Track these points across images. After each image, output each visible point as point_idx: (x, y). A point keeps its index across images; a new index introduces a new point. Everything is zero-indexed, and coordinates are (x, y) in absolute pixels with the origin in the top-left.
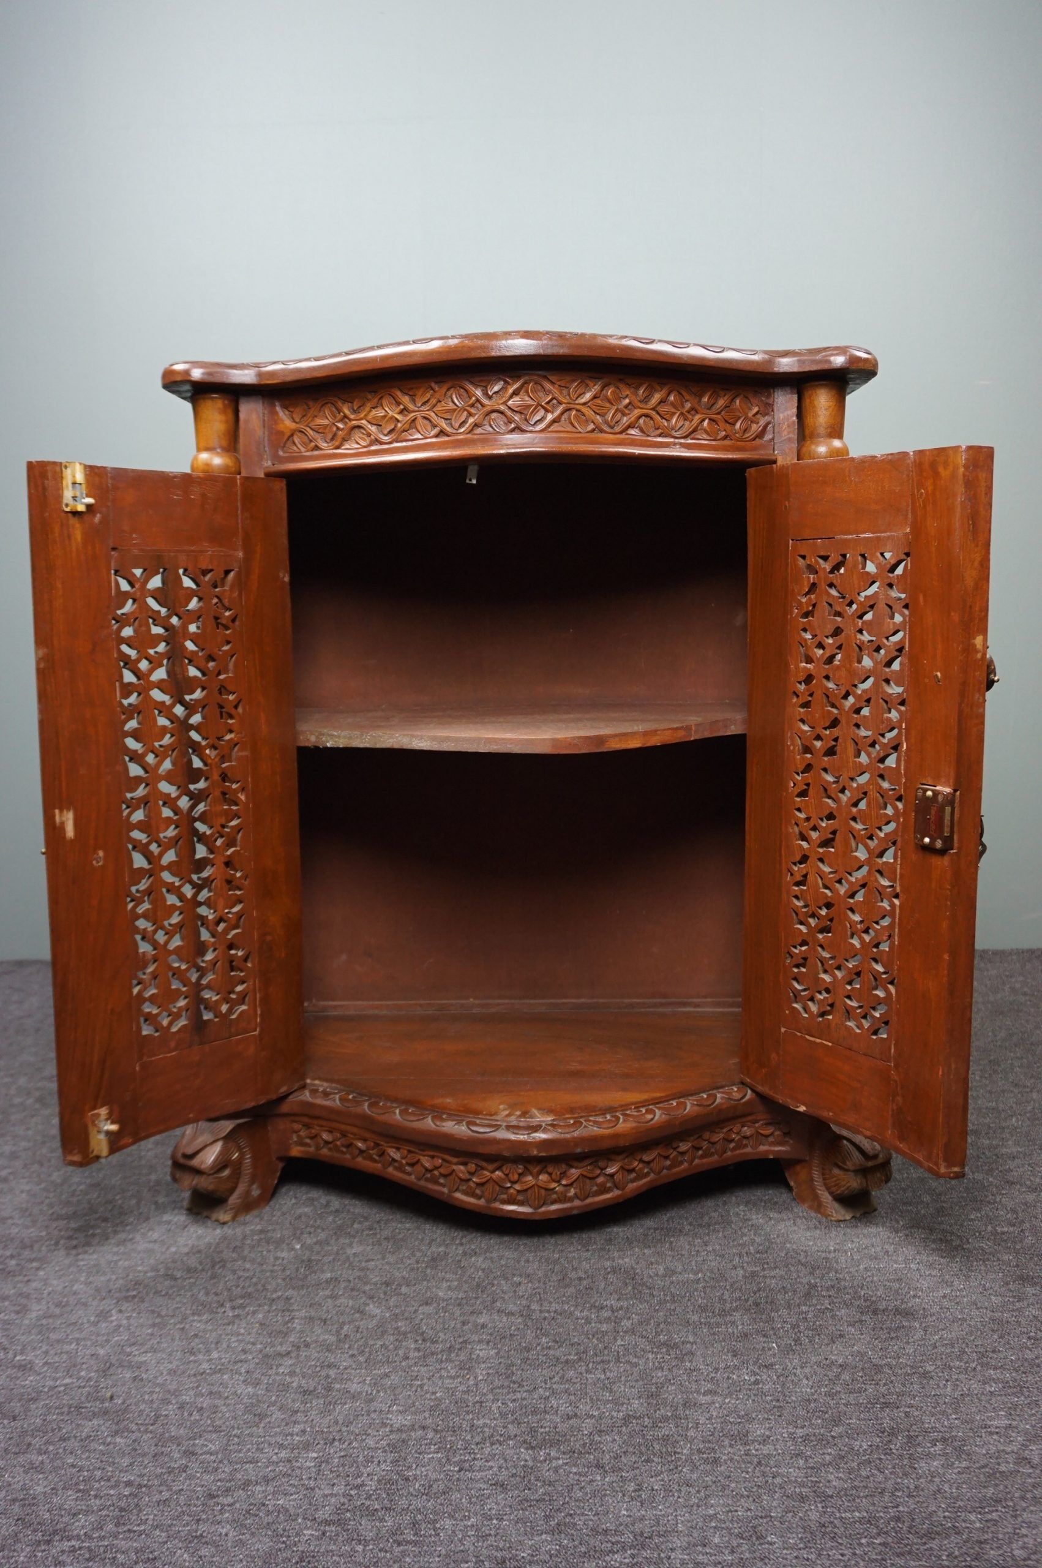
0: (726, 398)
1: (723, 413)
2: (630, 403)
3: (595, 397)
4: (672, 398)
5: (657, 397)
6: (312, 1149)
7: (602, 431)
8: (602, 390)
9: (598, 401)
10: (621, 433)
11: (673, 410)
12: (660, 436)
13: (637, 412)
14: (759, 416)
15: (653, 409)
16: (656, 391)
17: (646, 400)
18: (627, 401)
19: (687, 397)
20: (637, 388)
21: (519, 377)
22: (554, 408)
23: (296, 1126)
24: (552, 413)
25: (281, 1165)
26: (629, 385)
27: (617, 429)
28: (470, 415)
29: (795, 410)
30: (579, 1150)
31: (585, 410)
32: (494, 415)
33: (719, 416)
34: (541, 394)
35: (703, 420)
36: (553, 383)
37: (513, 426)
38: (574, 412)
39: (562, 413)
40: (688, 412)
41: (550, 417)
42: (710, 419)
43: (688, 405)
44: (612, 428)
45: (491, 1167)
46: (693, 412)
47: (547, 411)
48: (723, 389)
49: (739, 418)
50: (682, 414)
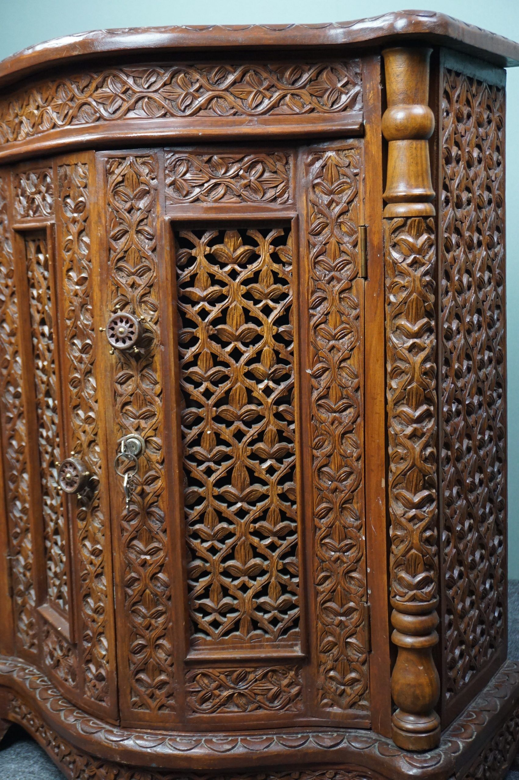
0: (312, 71)
1: (308, 86)
2: (201, 87)
3: (165, 85)
4: (247, 78)
5: (231, 78)
6: (19, 717)
7: (173, 115)
8: (172, 77)
9: (168, 87)
10: (191, 115)
11: (249, 89)
12: (235, 114)
13: (207, 95)
14: (349, 86)
15: (226, 90)
16: (230, 73)
17: (218, 82)
18: (197, 85)
19: (265, 75)
20: (209, 72)
21: (101, 72)
22: (131, 96)
23: (11, 696)
24: (127, 102)
25: (7, 726)
26: (200, 71)
27: (188, 112)
28: (71, 108)
29: (379, 78)
30: (154, 765)
31: (155, 96)
32: (86, 107)
33: (303, 91)
34: (119, 85)
35: (284, 96)
36: (128, 76)
37: (98, 115)
38: (146, 100)
39: (137, 102)
40: (267, 89)
41: (125, 106)
42: (292, 95)
43: (266, 84)
44: (184, 111)
45: (96, 764)
46: (273, 89)
47: (123, 100)
48: (307, 64)
49: (327, 90)
50: (259, 92)
